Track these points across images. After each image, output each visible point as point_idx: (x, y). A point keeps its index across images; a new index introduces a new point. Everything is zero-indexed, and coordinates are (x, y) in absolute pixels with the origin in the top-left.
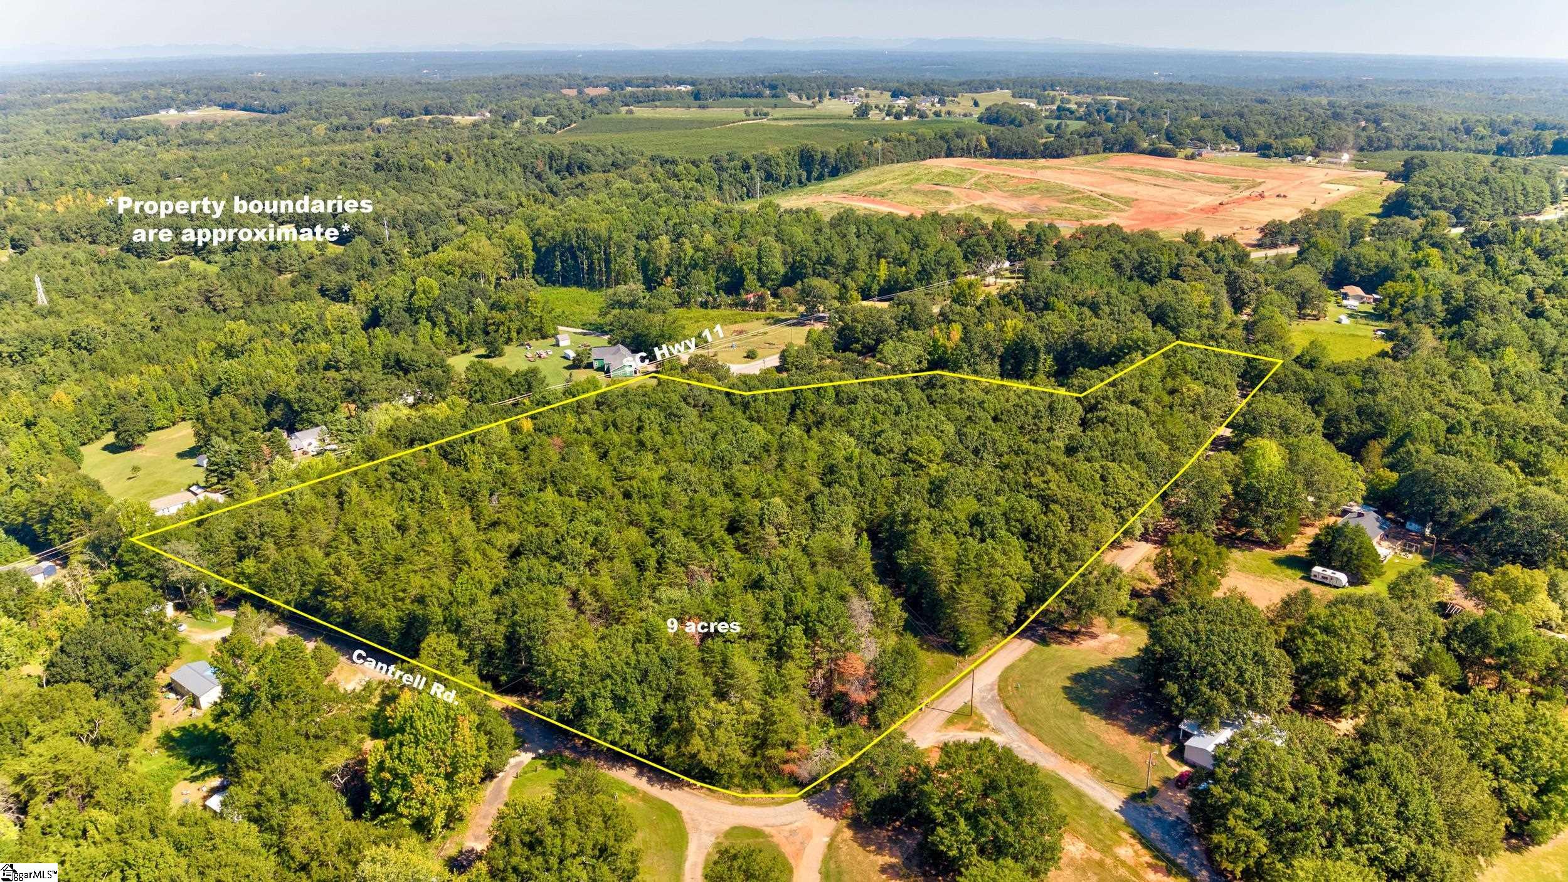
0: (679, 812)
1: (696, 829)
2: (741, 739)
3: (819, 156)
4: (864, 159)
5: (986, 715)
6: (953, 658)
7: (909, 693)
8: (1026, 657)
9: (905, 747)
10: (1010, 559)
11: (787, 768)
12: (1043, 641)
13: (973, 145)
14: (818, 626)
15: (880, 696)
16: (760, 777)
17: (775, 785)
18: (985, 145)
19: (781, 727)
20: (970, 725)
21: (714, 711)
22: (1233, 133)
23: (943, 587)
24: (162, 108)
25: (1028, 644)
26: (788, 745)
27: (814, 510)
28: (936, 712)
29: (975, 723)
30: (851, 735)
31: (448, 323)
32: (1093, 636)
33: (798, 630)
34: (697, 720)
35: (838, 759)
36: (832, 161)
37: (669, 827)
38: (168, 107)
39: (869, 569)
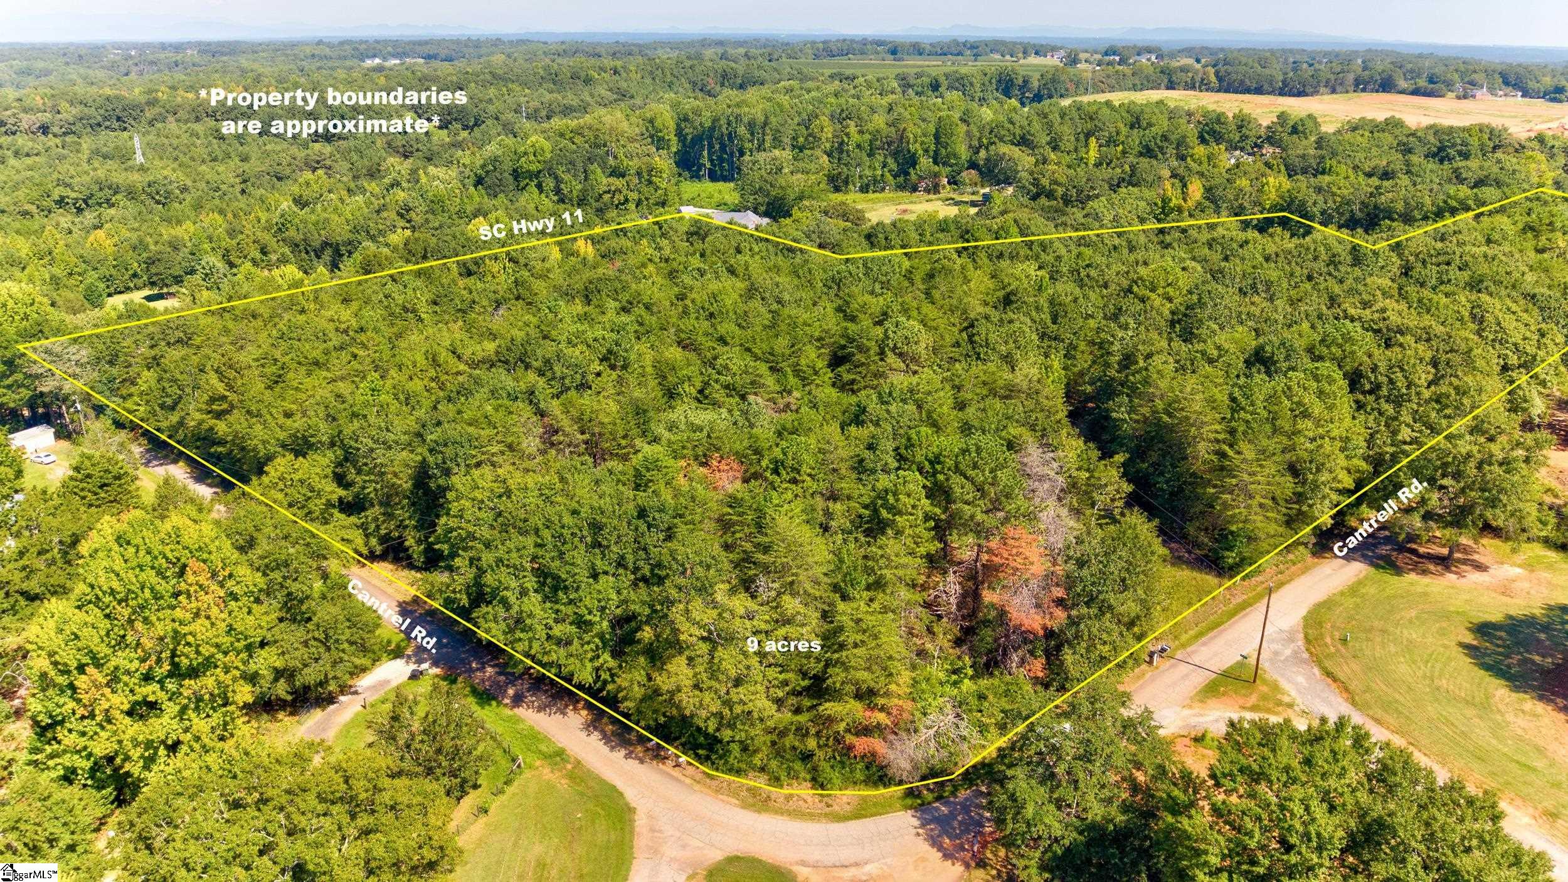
0: (632, 810)
1: (655, 851)
2: (772, 673)
3: (1020, 81)
4: (1072, 87)
5: (1284, 684)
6: (1211, 579)
7: (1131, 624)
8: (1353, 590)
9: (1127, 726)
10: (1330, 408)
11: (861, 744)
12: (1389, 565)
13: (1198, 79)
14: (956, 480)
15: (1074, 622)
16: (806, 757)
17: (835, 776)
18: (1213, 78)
19: (856, 656)
20: (1253, 700)
21: (721, 610)
22: (1512, 79)
23: (1203, 450)
24: (368, 57)
25: (1358, 568)
26: (866, 695)
27: (971, 341)
28: (1184, 668)
29: (1264, 697)
30: (1007, 693)
31: (558, 191)
32: (1480, 567)
33: (915, 482)
34: (683, 625)
35: (976, 739)
36: (1035, 84)
37: (601, 839)
38: (374, 56)
39: (1062, 414)
